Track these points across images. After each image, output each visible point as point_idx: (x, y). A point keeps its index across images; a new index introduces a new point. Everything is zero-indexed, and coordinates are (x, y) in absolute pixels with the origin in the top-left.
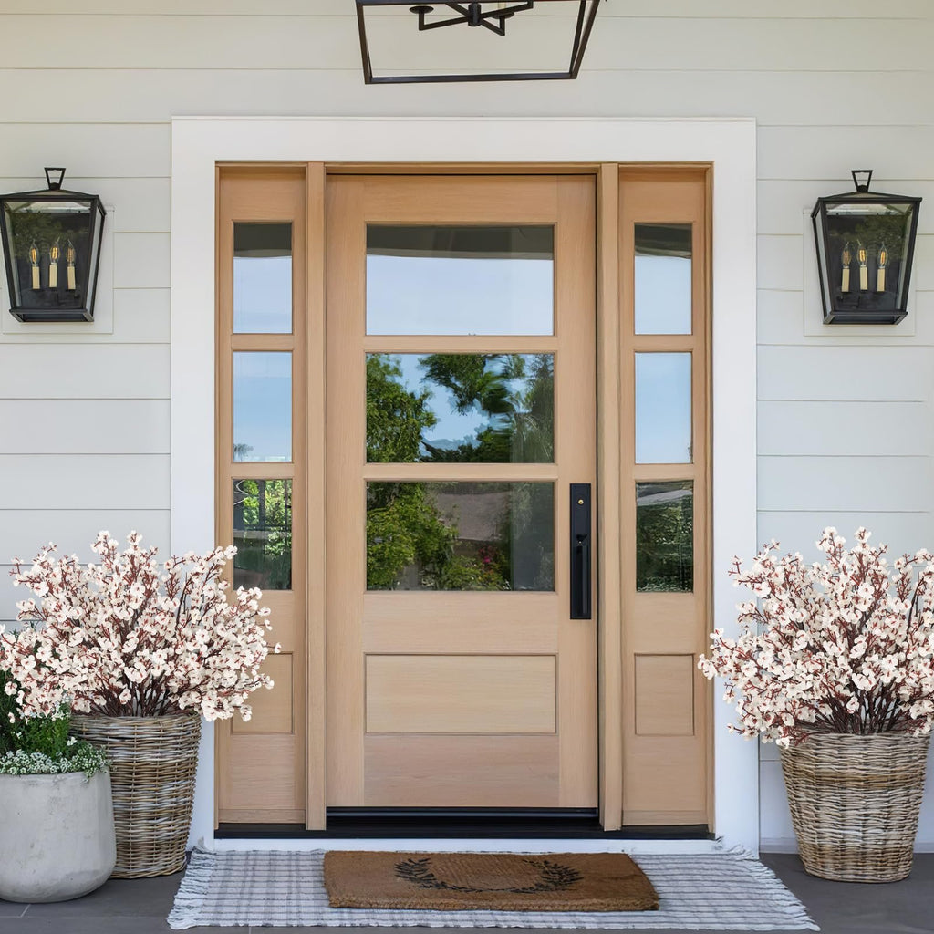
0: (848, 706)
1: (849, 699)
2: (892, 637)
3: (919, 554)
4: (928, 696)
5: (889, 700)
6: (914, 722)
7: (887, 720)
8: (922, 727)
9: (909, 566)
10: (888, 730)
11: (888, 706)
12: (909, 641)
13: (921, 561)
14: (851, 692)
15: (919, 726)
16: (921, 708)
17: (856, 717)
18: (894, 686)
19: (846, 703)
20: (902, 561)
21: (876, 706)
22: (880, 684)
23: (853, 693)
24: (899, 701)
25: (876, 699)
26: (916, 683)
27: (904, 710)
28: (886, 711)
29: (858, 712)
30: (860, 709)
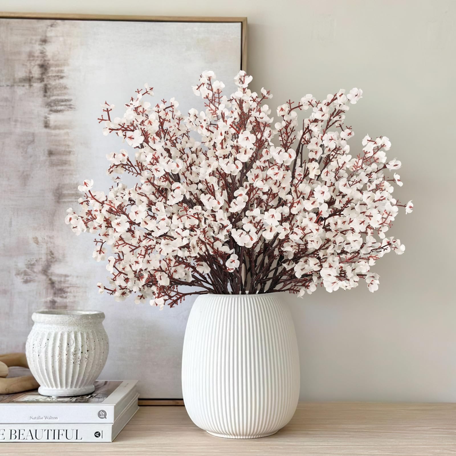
0: (228, 264)
1: (229, 256)
2: (275, 190)
3: (304, 100)
4: (313, 253)
5: (272, 257)
6: (299, 281)
7: (270, 279)
8: (307, 287)
9: (294, 113)
10: (271, 290)
11: (270, 264)
12: (294, 194)
13: (305, 107)
14: (231, 249)
15: (303, 285)
16: (306, 266)
17: (236, 276)
18: (276, 242)
19: (225, 260)
20: (286, 107)
21: (258, 263)
22: (263, 240)
23: (233, 250)
24: (282, 259)
25: (257, 256)
26: (301, 239)
27: (288, 268)
28: (268, 270)
29: (238, 271)
30: (240, 267)
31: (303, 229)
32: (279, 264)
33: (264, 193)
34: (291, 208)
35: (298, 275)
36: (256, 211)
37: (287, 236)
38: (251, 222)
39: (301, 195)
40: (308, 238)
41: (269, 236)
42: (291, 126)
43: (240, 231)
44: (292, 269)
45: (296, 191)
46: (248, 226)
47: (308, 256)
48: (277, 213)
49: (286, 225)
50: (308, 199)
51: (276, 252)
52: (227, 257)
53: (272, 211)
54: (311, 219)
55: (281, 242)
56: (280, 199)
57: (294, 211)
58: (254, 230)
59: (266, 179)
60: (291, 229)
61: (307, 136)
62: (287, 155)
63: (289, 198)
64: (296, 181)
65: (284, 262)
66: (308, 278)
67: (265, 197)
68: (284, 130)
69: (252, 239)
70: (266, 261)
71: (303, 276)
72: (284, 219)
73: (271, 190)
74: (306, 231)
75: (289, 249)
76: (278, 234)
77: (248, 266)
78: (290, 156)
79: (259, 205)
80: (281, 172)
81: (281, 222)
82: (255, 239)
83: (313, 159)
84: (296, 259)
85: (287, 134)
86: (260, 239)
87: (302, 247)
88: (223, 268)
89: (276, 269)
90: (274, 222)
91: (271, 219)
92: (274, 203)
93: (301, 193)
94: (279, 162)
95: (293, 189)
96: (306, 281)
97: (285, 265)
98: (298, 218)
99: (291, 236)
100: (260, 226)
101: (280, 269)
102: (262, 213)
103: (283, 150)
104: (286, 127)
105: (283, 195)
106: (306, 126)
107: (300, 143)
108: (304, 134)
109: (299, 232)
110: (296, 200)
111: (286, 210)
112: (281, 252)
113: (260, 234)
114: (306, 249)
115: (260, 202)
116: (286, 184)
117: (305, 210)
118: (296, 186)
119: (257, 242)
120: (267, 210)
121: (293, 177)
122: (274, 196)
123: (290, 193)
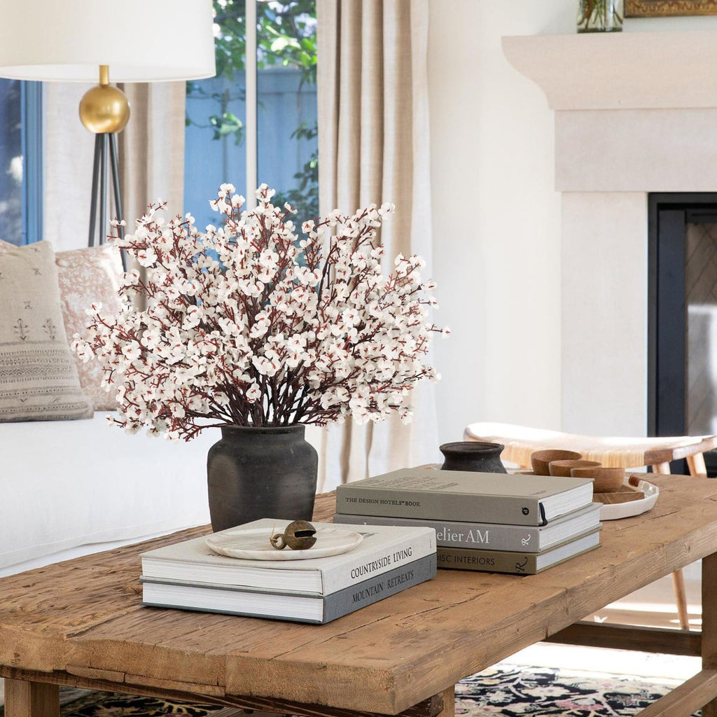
0: (248, 394)
1: (249, 385)
2: (300, 313)
3: (331, 216)
4: (340, 382)
5: (296, 387)
6: (326, 413)
7: (294, 410)
8: (335, 419)
9: (320, 230)
11: (294, 394)
12: (320, 318)
13: (333, 224)
14: (252, 377)
15: (331, 417)
16: (334, 397)
17: (257, 408)
18: (301, 370)
19: (245, 390)
21: (281, 394)
22: (286, 369)
23: (254, 379)
24: (308, 389)
25: (280, 386)
26: (328, 367)
27: (314, 398)
28: (292, 401)
29: (260, 402)
30: (262, 398)
31: (331, 356)
32: (304, 395)
33: (288, 317)
34: (317, 333)
35: (325, 406)
36: (279, 337)
37: (313, 364)
38: (273, 348)
39: (328, 320)
40: (336, 366)
41: (292, 363)
42: (318, 243)
43: (262, 358)
44: (319, 400)
45: (322, 315)
46: (270, 353)
47: (335, 385)
48: (302, 339)
49: (312, 351)
50: (336, 324)
51: (301, 381)
52: (246, 386)
53: (296, 336)
54: (339, 345)
55: (307, 371)
56: (305, 323)
57: (320, 336)
58: (276, 357)
59: (291, 302)
60: (317, 356)
61: (335, 255)
62: (312, 275)
63: (315, 322)
64: (322, 304)
65: (310, 392)
66: (336, 409)
67: (289, 322)
68: (310, 248)
69: (274, 367)
70: (290, 390)
71: (330, 407)
72: (309, 346)
73: (295, 313)
74: (333, 359)
75: (315, 378)
76: (303, 362)
77: (270, 397)
78: (316, 277)
79: (282, 329)
80: (307, 294)
81: (306, 349)
82: (278, 368)
83: (341, 280)
84: (323, 389)
85: (313, 252)
86: (283, 367)
87: (329, 375)
88: (243, 399)
89: (301, 399)
90: (299, 349)
91: (296, 345)
92: (299, 327)
93: (328, 317)
94: (305, 283)
95: (319, 312)
96: (334, 412)
97: (310, 396)
98: (325, 344)
99: (317, 364)
100: (283, 353)
101: (305, 400)
102: (286, 339)
103: (309, 270)
104: (312, 245)
105: (308, 319)
106: (333, 244)
107: (327, 263)
108: (331, 252)
109: (326, 359)
110: (323, 325)
111: (311, 335)
112: (307, 381)
113: (283, 361)
114: (334, 377)
115: (283, 326)
116: (312, 307)
117: (332, 335)
118: (322, 309)
119: (281, 371)
120: (291, 335)
121: (320, 299)
122: (299, 320)
123: (316, 317)
